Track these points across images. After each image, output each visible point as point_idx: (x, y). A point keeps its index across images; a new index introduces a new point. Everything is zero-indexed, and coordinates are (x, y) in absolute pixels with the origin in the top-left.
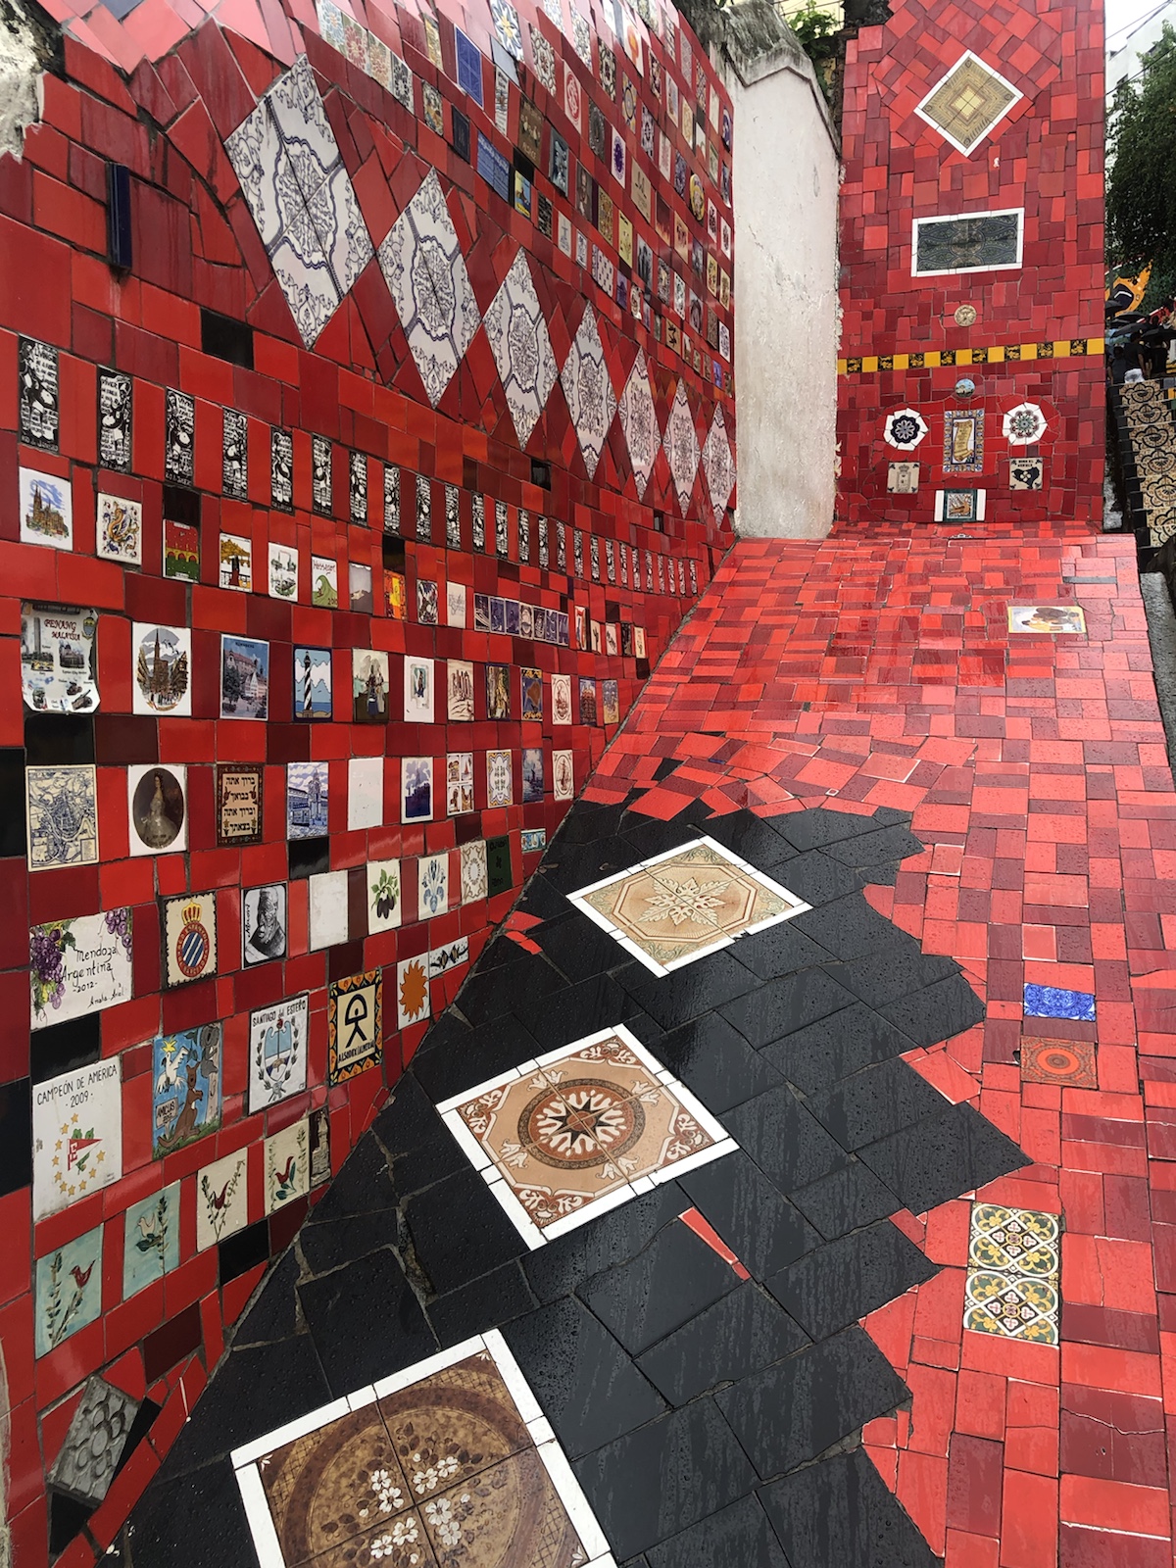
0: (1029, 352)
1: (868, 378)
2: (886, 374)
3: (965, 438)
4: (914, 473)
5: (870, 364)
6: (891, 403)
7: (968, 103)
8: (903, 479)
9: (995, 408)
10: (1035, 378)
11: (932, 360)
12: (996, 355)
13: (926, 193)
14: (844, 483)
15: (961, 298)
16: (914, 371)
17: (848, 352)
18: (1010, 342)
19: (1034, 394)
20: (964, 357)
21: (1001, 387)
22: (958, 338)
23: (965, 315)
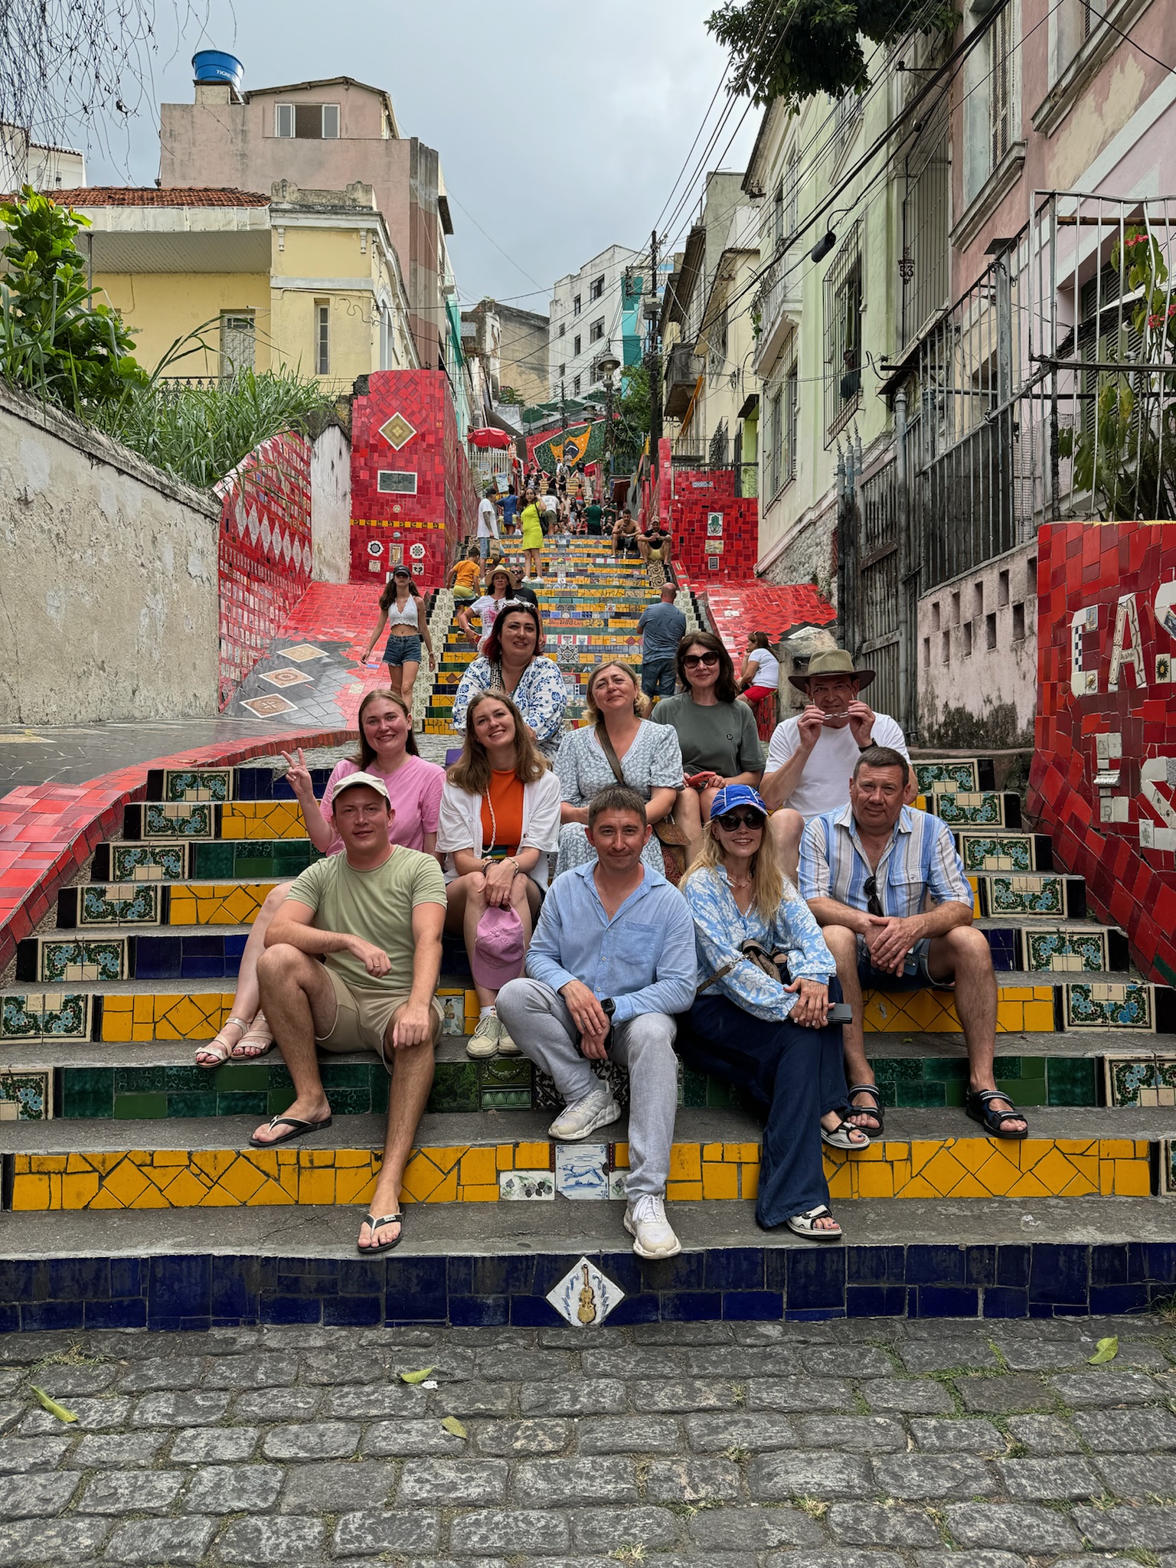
0: (419, 525)
1: (361, 527)
2: (369, 528)
3: (397, 554)
4: (378, 564)
5: (362, 522)
6: (371, 538)
7: (397, 431)
8: (375, 566)
9: (407, 544)
10: (421, 534)
11: (385, 524)
12: (408, 524)
13: (383, 461)
14: (353, 566)
15: (396, 502)
16: (378, 527)
17: (354, 516)
18: (413, 520)
19: (422, 540)
20: (396, 524)
21: (410, 536)
22: (395, 517)
23: (397, 509)
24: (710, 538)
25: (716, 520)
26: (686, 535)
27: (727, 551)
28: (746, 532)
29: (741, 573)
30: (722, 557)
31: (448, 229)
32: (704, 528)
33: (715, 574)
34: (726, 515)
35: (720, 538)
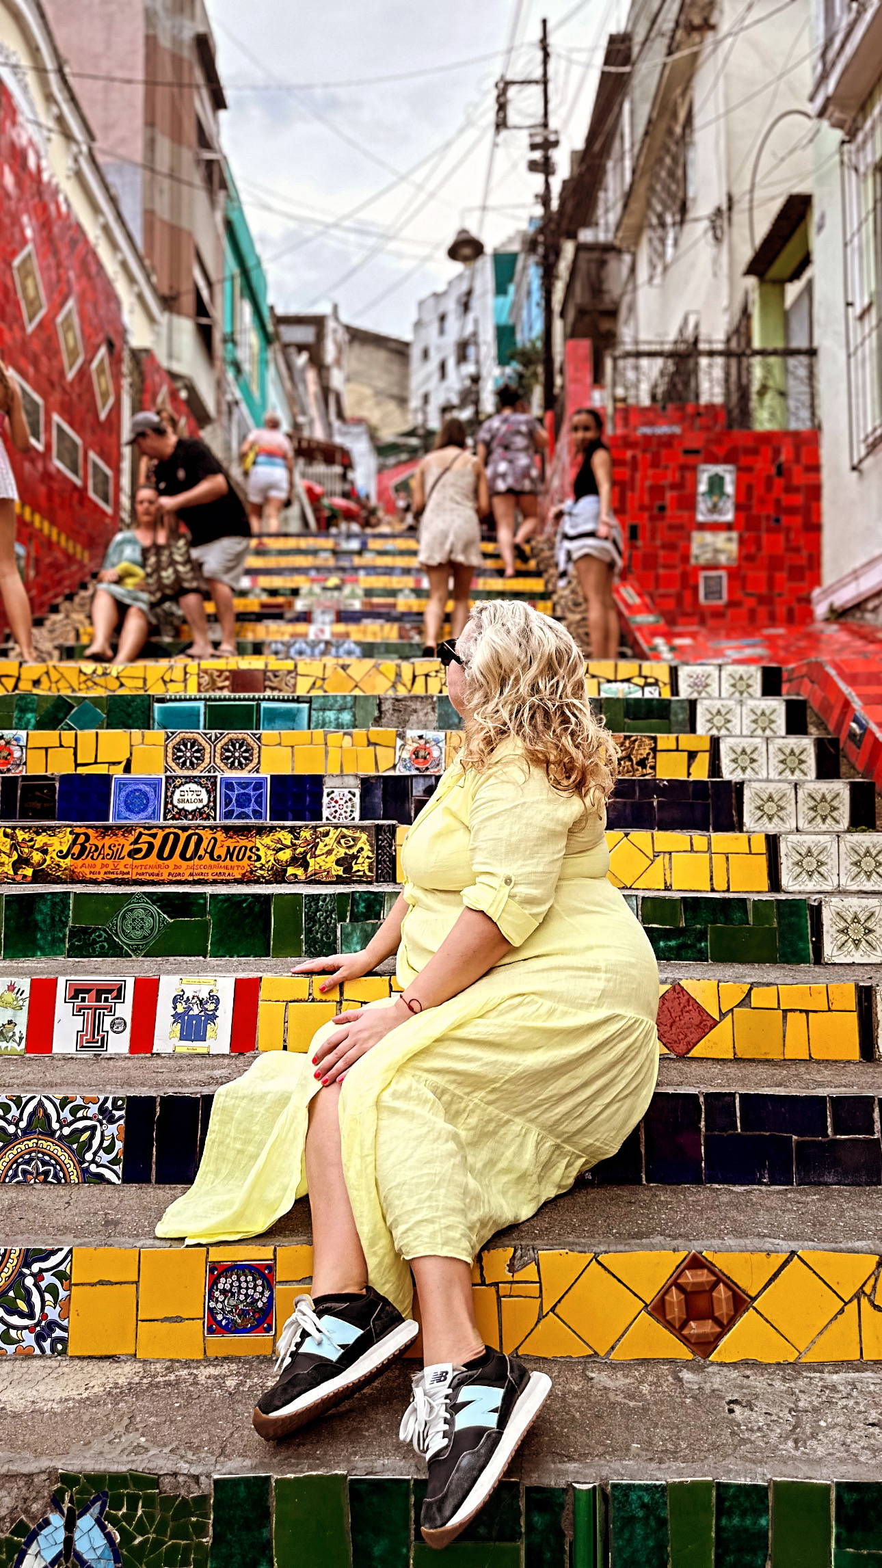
24: (703, 527)
25: (716, 484)
26: (644, 521)
27: (747, 555)
28: (791, 511)
29: (781, 610)
30: (733, 573)
31: (219, 102)
32: (689, 503)
33: (718, 614)
34: (742, 471)
35: (728, 527)
